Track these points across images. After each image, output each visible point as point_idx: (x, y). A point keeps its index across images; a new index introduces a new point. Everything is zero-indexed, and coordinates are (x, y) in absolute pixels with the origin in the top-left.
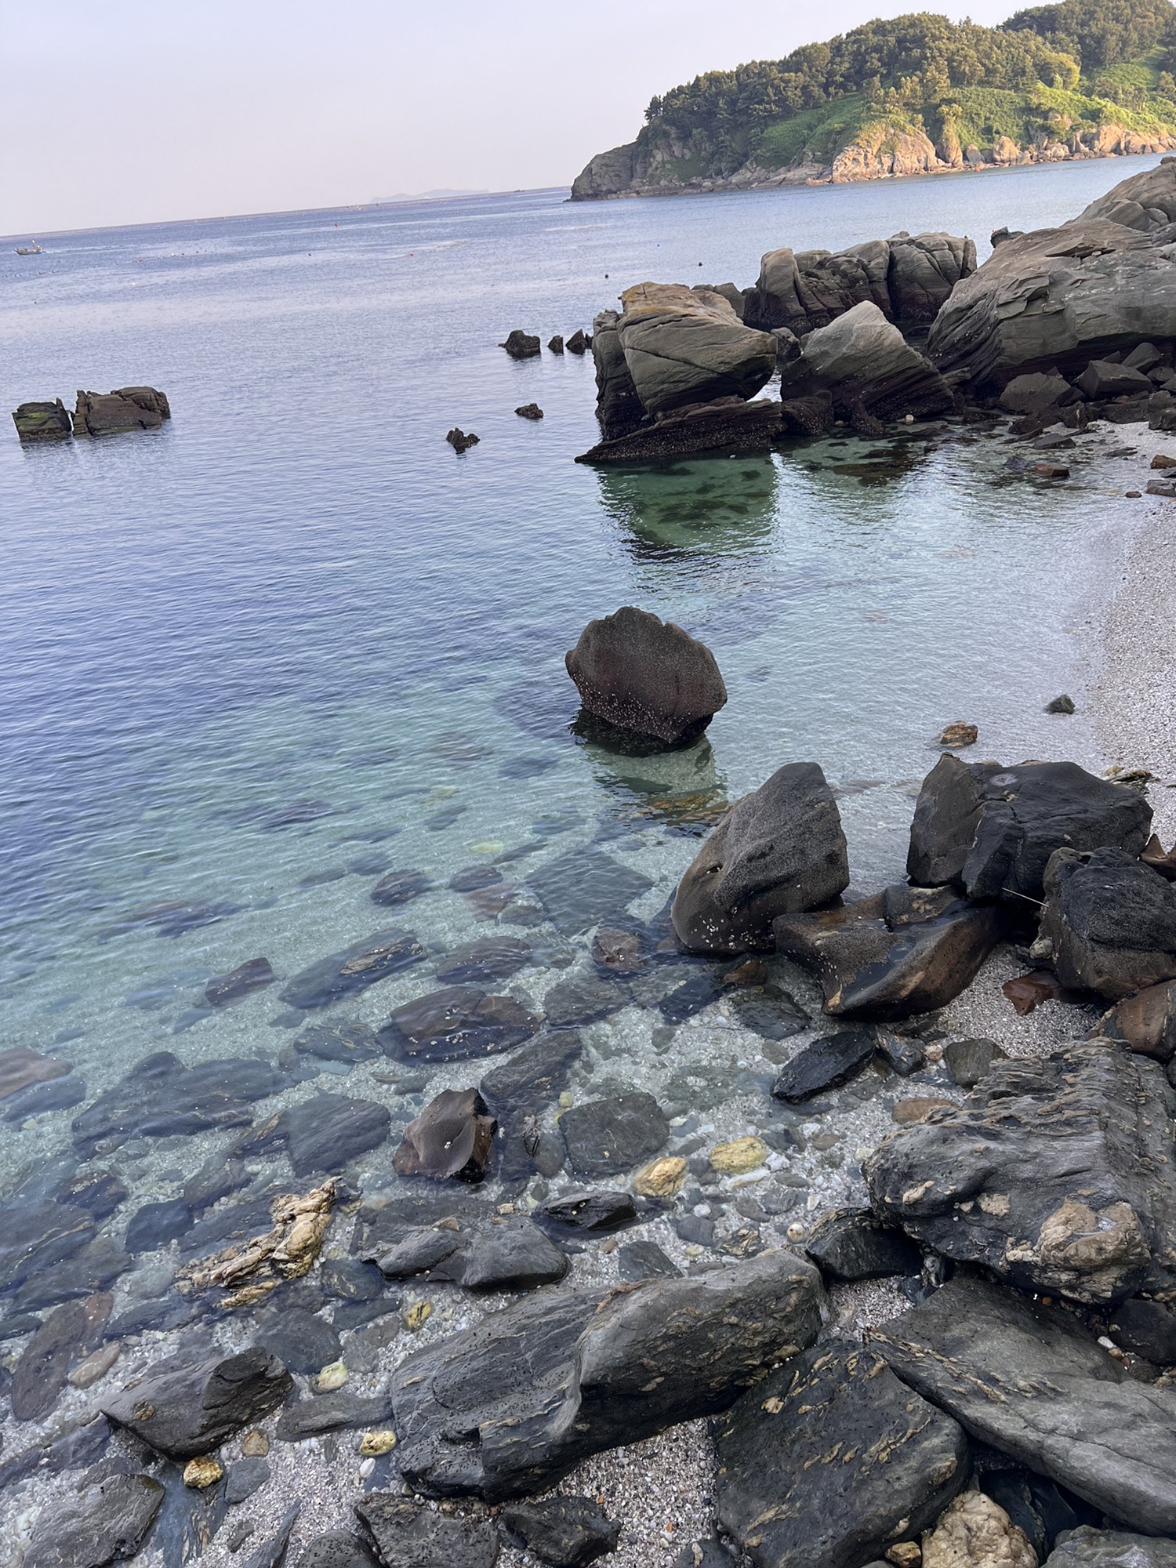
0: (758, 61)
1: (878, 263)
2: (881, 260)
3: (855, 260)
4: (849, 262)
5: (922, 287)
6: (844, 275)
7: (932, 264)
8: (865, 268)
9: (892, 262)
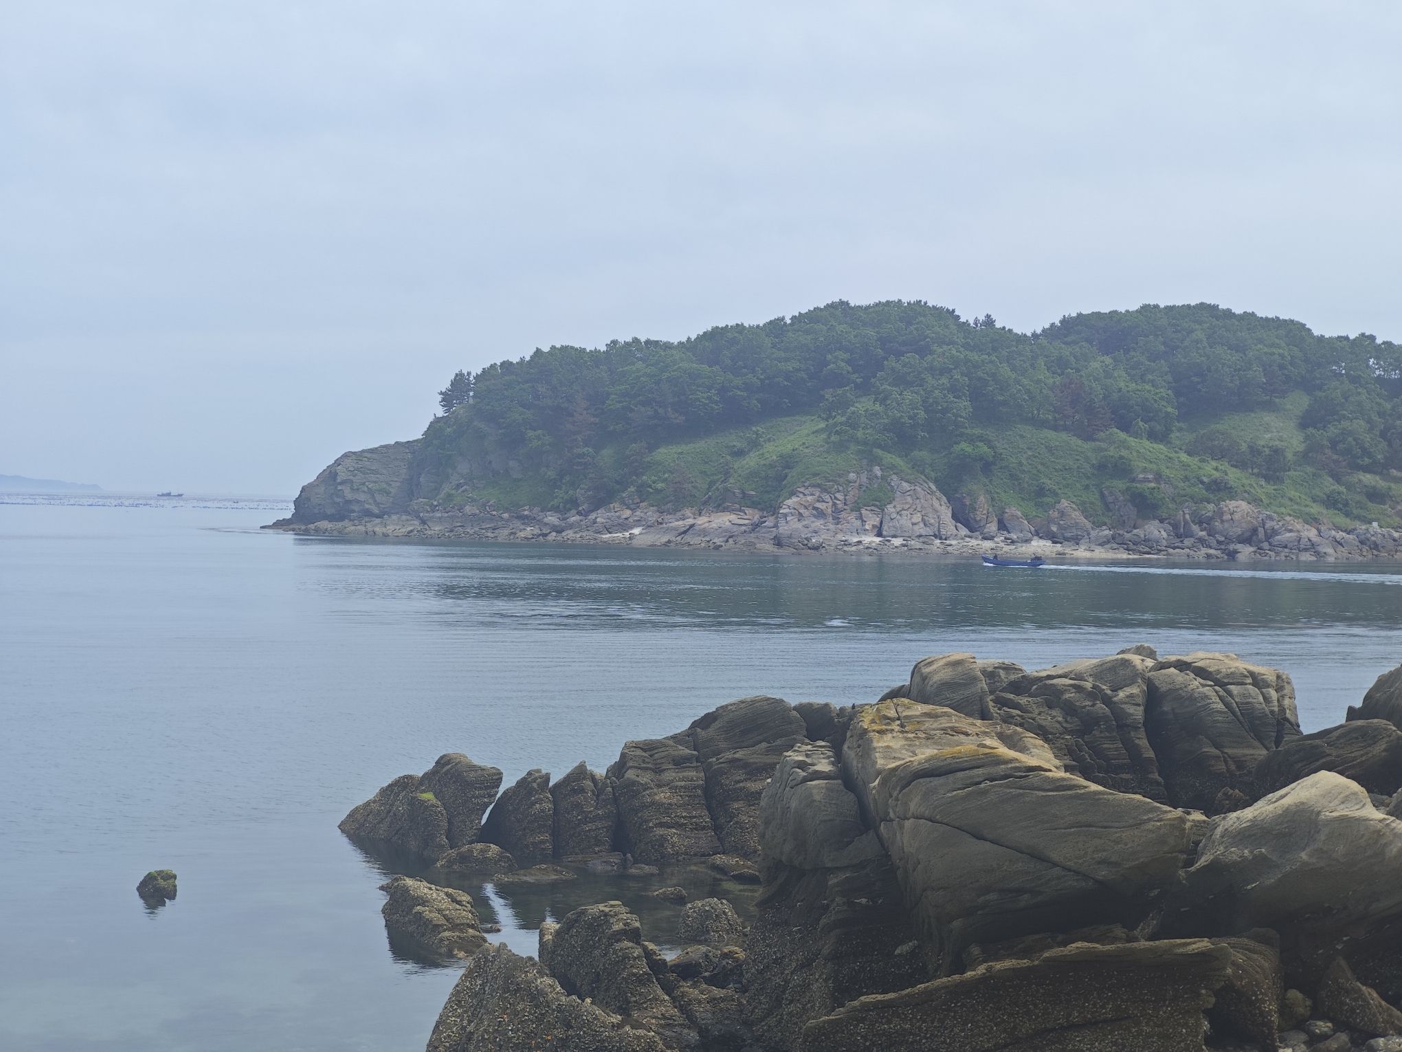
0: (643, 339)
1: (1131, 696)
2: (1134, 690)
3: (1088, 685)
4: (1079, 689)
5: (1217, 746)
6: (1070, 709)
7: (1227, 705)
8: (1107, 701)
9: (1153, 695)
